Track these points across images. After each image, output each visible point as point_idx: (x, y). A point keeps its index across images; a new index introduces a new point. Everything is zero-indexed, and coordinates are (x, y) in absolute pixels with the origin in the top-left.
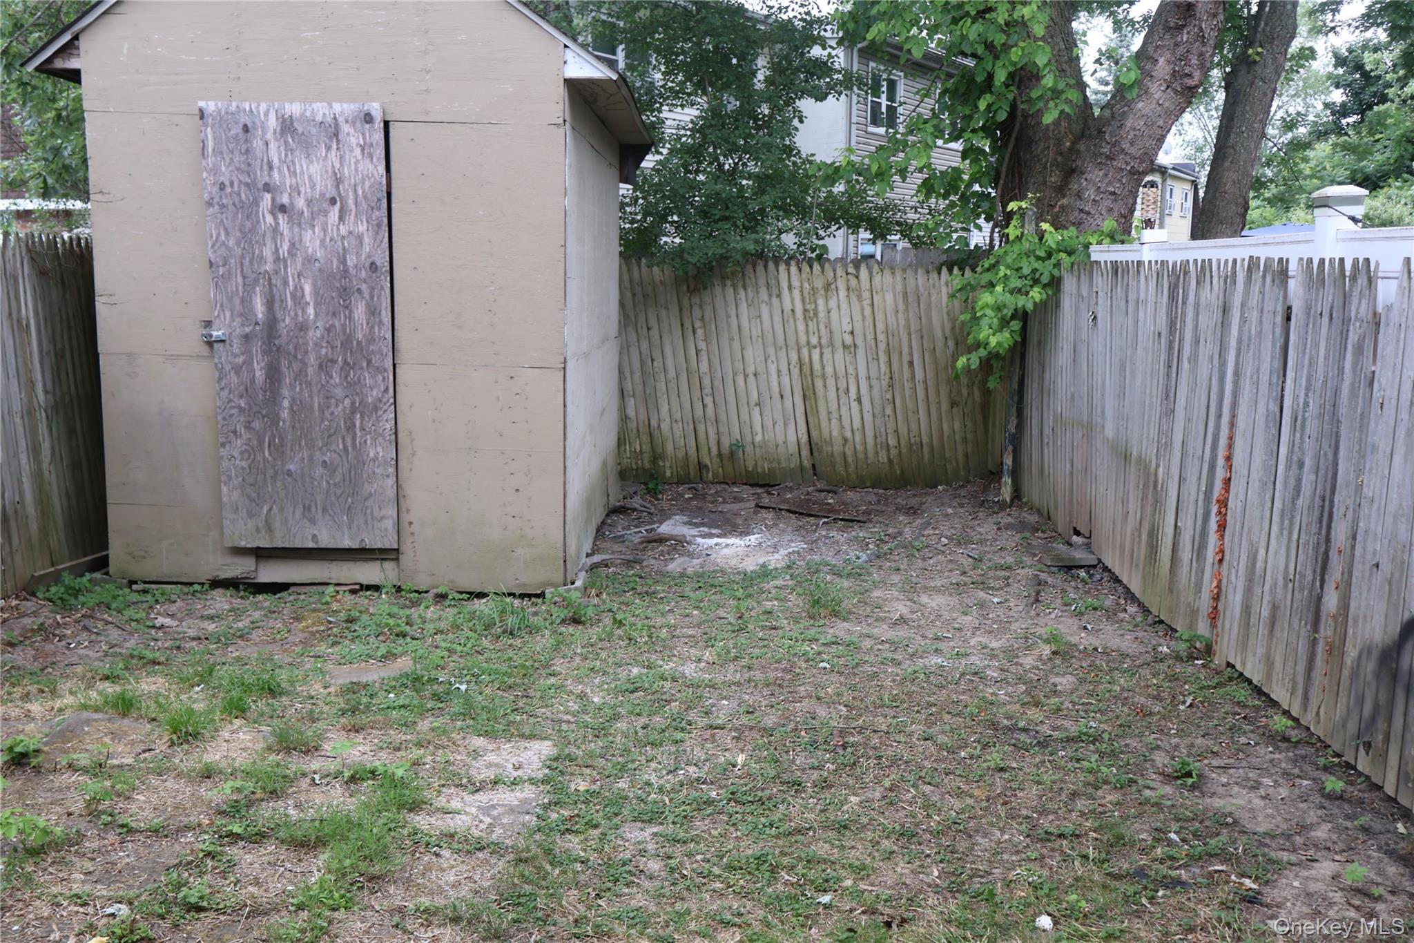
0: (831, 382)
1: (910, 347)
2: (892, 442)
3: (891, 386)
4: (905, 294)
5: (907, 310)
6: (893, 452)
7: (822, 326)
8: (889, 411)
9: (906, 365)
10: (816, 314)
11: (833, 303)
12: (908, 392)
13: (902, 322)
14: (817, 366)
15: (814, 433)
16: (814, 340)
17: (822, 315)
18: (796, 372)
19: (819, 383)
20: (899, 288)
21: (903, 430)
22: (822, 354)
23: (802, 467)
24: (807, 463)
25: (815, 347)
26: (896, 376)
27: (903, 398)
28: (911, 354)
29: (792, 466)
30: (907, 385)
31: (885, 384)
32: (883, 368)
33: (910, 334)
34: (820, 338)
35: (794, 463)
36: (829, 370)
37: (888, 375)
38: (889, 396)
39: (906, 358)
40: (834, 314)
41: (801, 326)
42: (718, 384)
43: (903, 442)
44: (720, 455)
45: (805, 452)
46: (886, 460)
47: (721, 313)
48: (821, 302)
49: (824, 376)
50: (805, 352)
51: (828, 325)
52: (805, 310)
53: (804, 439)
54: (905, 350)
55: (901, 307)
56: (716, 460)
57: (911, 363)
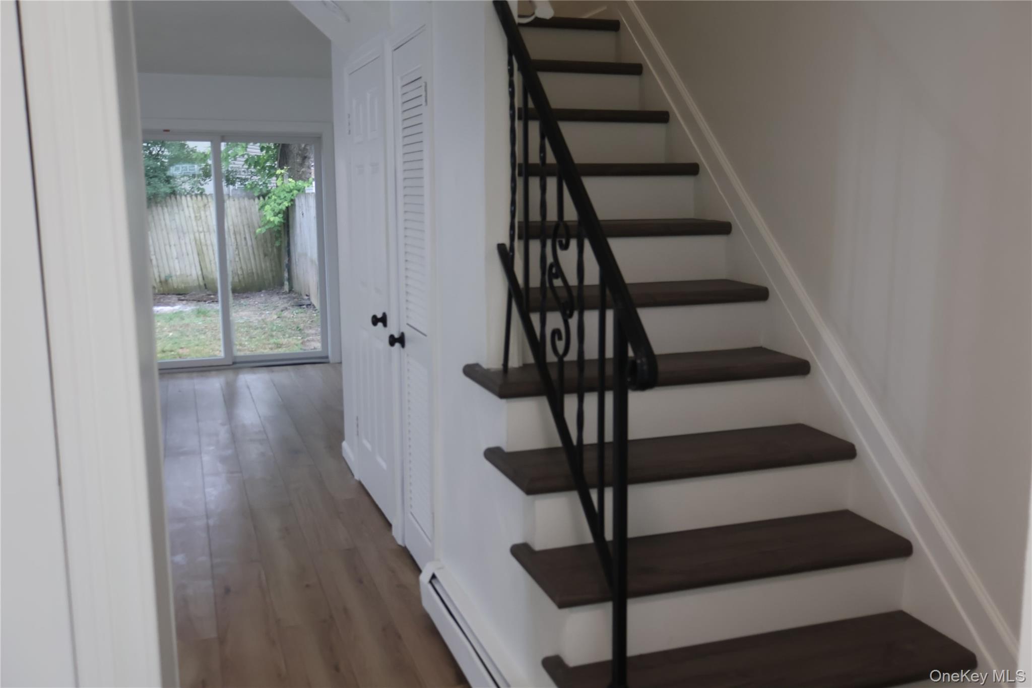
0: (210, 248)
1: (244, 231)
2: (240, 272)
3: (237, 248)
4: (240, 209)
5: (241, 216)
6: (241, 277)
7: (204, 224)
8: (237, 259)
9: (243, 239)
10: (201, 218)
11: (208, 213)
12: (245, 251)
13: (240, 221)
14: (203, 241)
15: (204, 270)
16: (201, 229)
17: (203, 218)
18: (193, 243)
19: (204, 248)
20: (237, 206)
21: (244, 267)
22: (205, 235)
23: (199, 285)
24: (202, 283)
25: (201, 232)
26: (239, 244)
27: (243, 253)
28: (245, 234)
29: (195, 285)
30: (245, 248)
31: (235, 247)
32: (233, 240)
33: (243, 226)
34: (203, 228)
35: (196, 284)
36: (209, 242)
37: (235, 244)
38: (237, 252)
39: (243, 236)
40: (209, 217)
41: (194, 224)
42: (157, 250)
43: (245, 272)
44: (161, 282)
45: (201, 279)
46: (238, 281)
47: (156, 218)
48: (202, 213)
49: (206, 245)
50: (197, 235)
51: (206, 223)
52: (196, 217)
53: (200, 273)
54: (242, 232)
55: (239, 214)
56: (159, 284)
57: (245, 238)
